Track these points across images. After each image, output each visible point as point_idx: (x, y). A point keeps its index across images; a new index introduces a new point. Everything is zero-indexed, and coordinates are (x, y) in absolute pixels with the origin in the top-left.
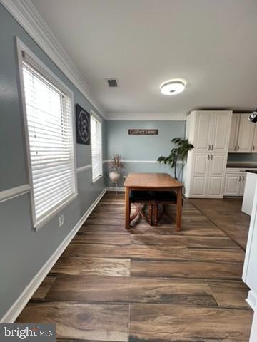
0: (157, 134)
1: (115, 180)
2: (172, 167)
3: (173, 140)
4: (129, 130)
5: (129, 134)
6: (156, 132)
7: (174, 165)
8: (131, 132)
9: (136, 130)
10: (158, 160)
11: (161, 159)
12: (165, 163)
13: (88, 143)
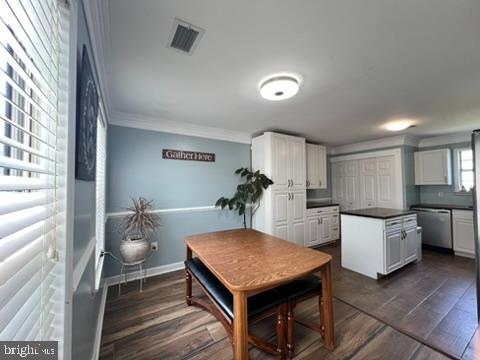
0: (213, 160)
1: (138, 257)
2: (240, 214)
3: (238, 172)
4: (164, 151)
5: (164, 157)
6: (212, 158)
7: (242, 210)
8: (167, 154)
9: (177, 152)
10: (218, 204)
11: (223, 202)
12: (231, 208)
13: (92, 178)
